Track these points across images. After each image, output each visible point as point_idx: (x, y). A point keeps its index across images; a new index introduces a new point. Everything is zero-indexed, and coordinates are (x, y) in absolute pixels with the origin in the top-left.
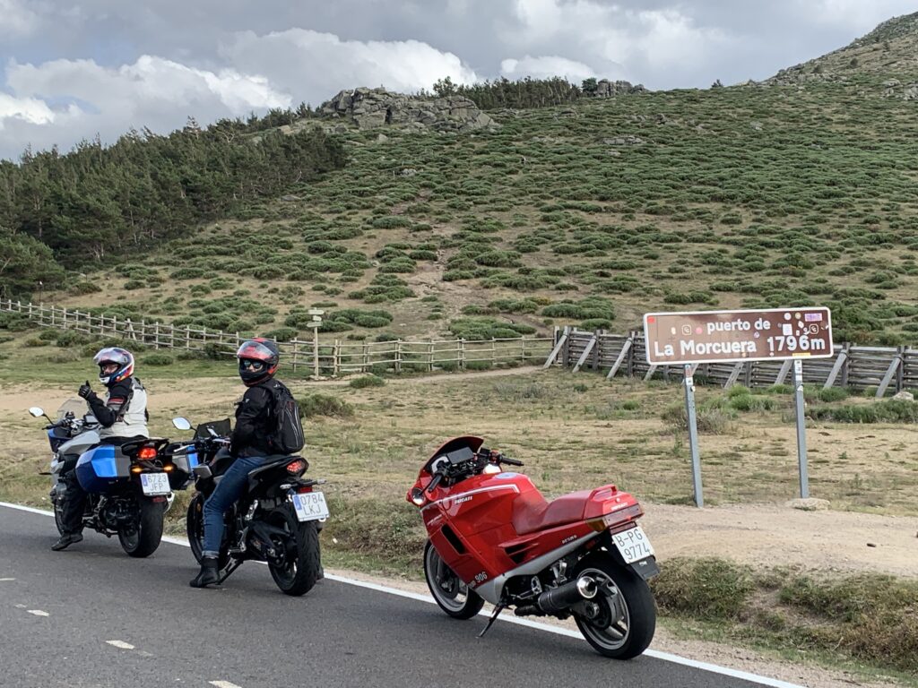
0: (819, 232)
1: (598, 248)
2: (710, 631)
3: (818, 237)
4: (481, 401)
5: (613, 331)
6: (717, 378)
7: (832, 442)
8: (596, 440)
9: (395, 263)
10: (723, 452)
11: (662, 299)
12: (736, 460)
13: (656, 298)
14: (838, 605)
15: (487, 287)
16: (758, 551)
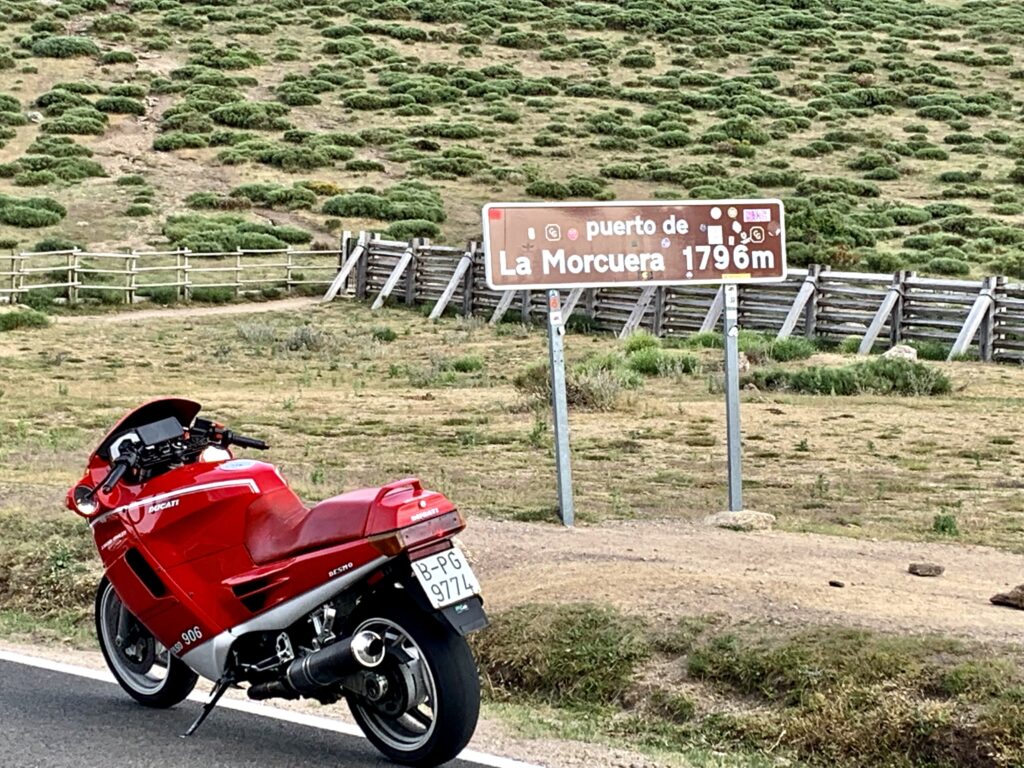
0: (778, 84)
1: (418, 101)
2: (575, 724)
3: (776, 93)
4: (216, 355)
5: (440, 241)
6: (609, 321)
7: (785, 425)
8: (407, 420)
9: (70, 116)
10: (613, 438)
11: (522, 189)
12: (631, 452)
13: (514, 187)
14: (780, 678)
15: (230, 163)
16: (658, 594)
